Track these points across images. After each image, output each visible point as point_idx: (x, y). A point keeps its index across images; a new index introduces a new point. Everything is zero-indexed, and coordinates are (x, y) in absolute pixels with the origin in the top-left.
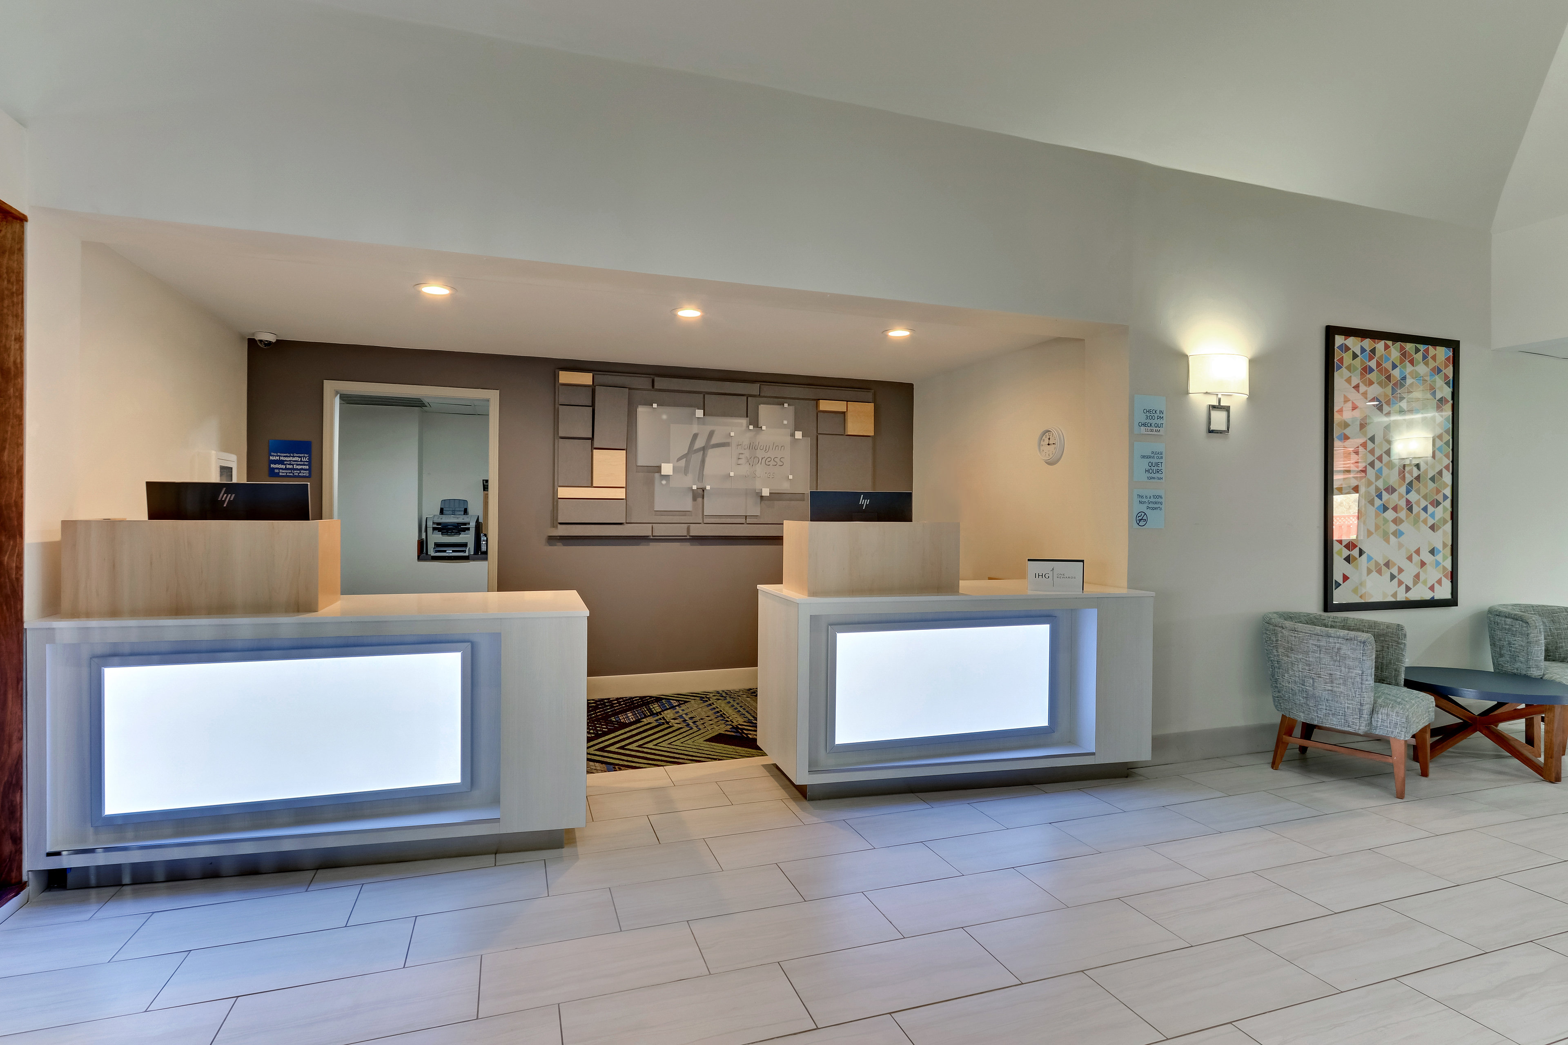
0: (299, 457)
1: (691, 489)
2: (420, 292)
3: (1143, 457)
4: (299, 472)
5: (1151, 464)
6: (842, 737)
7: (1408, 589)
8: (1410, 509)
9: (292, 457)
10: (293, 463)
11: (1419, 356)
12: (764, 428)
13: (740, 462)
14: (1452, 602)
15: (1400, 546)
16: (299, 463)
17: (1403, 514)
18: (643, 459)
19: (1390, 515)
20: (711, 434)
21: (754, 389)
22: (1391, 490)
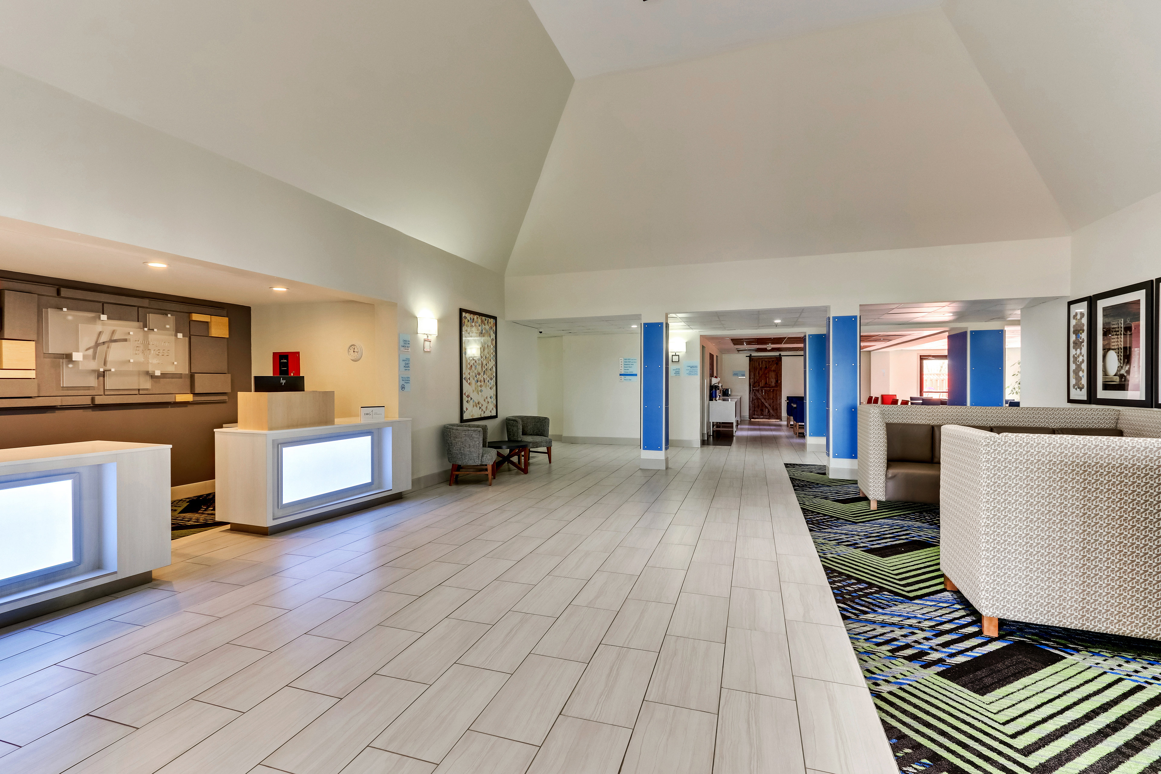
1: (98, 371)
3: (403, 360)
5: (406, 364)
6: (287, 499)
7: (484, 412)
8: (484, 381)
11: (486, 322)
12: (155, 330)
13: (137, 352)
14: (496, 417)
15: (482, 395)
17: (482, 383)
18: (53, 349)
19: (479, 383)
20: (113, 332)
21: (143, 302)
22: (479, 374)
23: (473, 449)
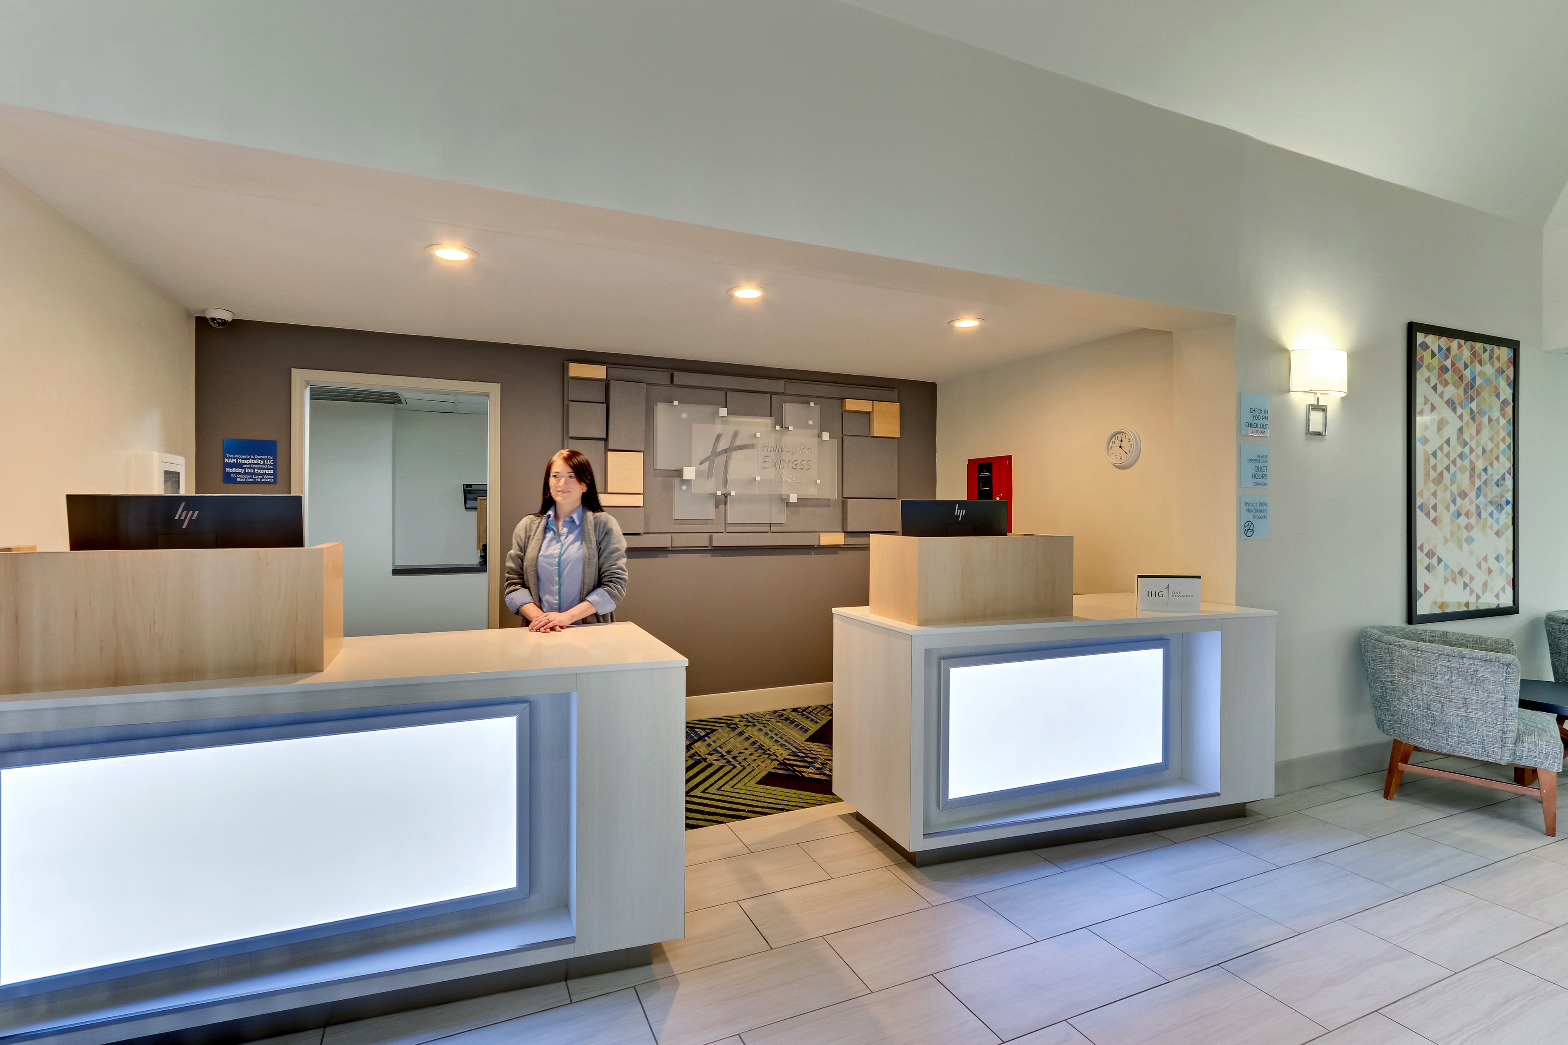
0: (261, 459)
1: (715, 495)
2: (432, 256)
3: (1250, 461)
4: (261, 477)
5: (1257, 469)
6: (957, 789)
7: (1478, 597)
8: (1479, 515)
9: (252, 459)
10: (254, 466)
11: (1485, 357)
12: (791, 428)
13: (766, 465)
14: (1513, 610)
15: (1472, 553)
16: (261, 466)
17: (1473, 520)
18: (663, 462)
19: (1463, 520)
20: (736, 434)
21: (778, 386)
22: (1463, 495)
23: (1479, 714)
